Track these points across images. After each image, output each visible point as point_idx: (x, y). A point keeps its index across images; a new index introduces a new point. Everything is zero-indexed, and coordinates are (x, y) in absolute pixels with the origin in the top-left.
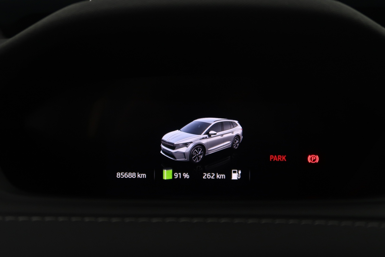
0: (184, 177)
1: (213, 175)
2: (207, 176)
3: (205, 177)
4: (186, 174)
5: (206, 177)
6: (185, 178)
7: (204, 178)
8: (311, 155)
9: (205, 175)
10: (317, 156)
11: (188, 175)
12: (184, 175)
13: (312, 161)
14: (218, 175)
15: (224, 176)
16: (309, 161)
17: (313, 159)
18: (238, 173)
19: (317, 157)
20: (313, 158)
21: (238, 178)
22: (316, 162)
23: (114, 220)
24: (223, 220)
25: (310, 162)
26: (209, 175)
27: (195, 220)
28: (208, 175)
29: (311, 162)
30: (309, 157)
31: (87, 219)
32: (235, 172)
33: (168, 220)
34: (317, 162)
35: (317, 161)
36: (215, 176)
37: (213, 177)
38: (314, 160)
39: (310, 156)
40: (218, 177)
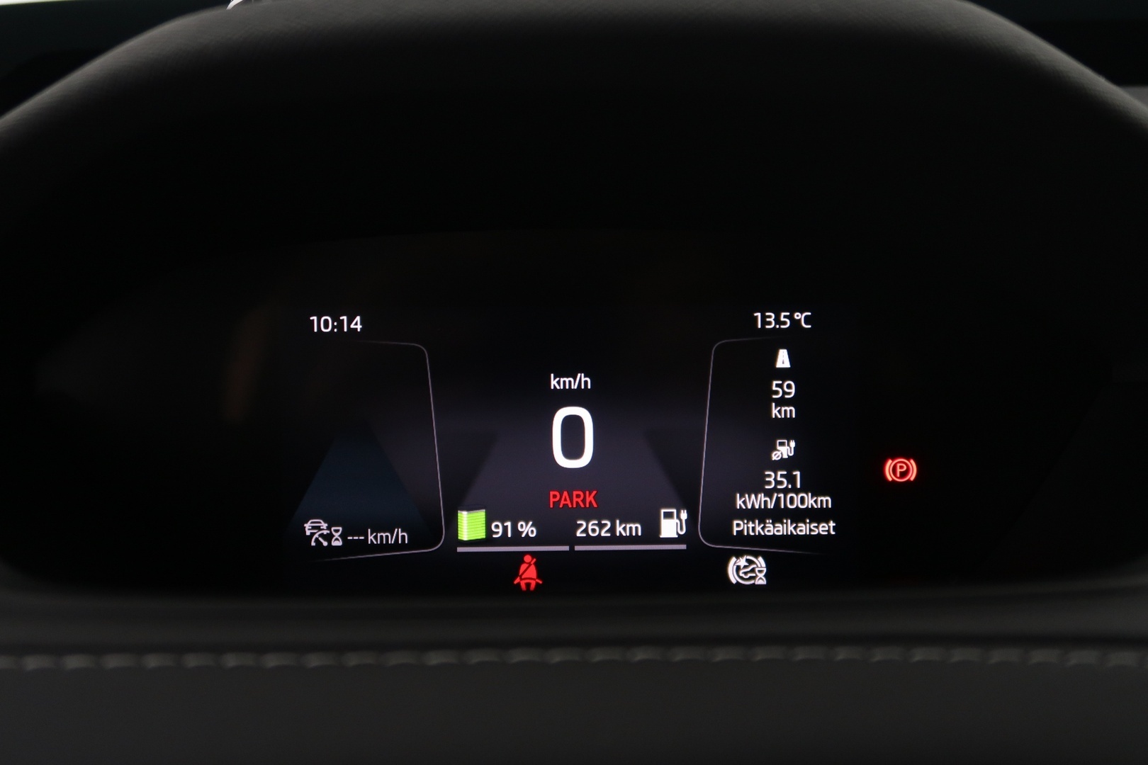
0: (522, 532)
1: (606, 525)
2: (587, 528)
3: (582, 532)
4: (527, 525)
5: (586, 531)
6: (523, 536)
7: (579, 534)
8: (893, 459)
9: (581, 525)
10: (912, 461)
11: (532, 526)
12: (522, 526)
13: (898, 475)
14: (620, 524)
15: (637, 528)
16: (889, 476)
17: (899, 470)
18: (678, 517)
19: (913, 464)
20: (901, 467)
21: (677, 533)
22: (909, 480)
23: (314, 661)
24: (640, 655)
25: (890, 479)
26: (593, 524)
27: (556, 656)
28: (590, 527)
29: (893, 480)
30: (889, 464)
31: (231, 661)
32: (668, 516)
33: (476, 657)
34: (912, 479)
35: (912, 476)
36: (612, 530)
37: (606, 532)
38: (904, 474)
39: (890, 461)
40: (620, 532)
